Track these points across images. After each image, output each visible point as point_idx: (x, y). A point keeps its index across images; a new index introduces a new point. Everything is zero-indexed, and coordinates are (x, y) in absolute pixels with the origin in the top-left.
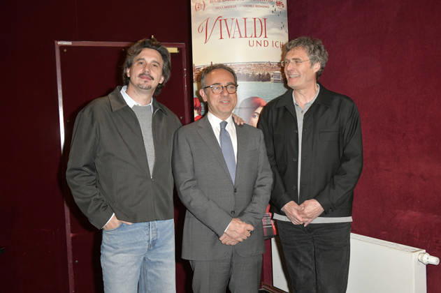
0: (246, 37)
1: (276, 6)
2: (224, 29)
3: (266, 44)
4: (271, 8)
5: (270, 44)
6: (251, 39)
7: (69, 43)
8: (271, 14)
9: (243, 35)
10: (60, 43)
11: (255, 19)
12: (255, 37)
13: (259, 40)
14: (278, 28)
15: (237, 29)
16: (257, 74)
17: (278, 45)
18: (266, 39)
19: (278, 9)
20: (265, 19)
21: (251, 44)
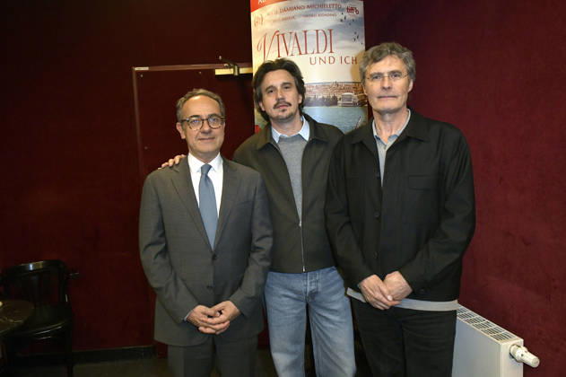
0: (306, 53)
1: (346, 14)
2: (282, 45)
3: (332, 61)
4: (340, 16)
5: (338, 60)
6: (313, 56)
7: (147, 69)
8: (340, 23)
9: (303, 52)
10: (137, 69)
11: (317, 31)
12: (318, 52)
13: (322, 56)
14: (350, 40)
15: (296, 45)
16: (321, 97)
17: (349, 60)
18: (332, 55)
19: (349, 16)
20: (330, 31)
21: (313, 62)
